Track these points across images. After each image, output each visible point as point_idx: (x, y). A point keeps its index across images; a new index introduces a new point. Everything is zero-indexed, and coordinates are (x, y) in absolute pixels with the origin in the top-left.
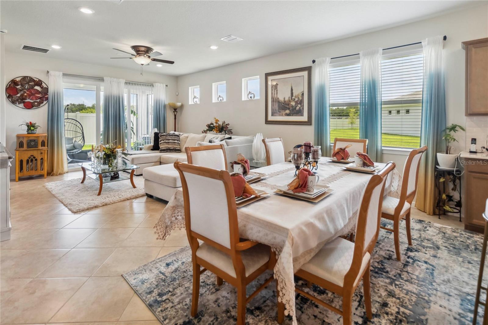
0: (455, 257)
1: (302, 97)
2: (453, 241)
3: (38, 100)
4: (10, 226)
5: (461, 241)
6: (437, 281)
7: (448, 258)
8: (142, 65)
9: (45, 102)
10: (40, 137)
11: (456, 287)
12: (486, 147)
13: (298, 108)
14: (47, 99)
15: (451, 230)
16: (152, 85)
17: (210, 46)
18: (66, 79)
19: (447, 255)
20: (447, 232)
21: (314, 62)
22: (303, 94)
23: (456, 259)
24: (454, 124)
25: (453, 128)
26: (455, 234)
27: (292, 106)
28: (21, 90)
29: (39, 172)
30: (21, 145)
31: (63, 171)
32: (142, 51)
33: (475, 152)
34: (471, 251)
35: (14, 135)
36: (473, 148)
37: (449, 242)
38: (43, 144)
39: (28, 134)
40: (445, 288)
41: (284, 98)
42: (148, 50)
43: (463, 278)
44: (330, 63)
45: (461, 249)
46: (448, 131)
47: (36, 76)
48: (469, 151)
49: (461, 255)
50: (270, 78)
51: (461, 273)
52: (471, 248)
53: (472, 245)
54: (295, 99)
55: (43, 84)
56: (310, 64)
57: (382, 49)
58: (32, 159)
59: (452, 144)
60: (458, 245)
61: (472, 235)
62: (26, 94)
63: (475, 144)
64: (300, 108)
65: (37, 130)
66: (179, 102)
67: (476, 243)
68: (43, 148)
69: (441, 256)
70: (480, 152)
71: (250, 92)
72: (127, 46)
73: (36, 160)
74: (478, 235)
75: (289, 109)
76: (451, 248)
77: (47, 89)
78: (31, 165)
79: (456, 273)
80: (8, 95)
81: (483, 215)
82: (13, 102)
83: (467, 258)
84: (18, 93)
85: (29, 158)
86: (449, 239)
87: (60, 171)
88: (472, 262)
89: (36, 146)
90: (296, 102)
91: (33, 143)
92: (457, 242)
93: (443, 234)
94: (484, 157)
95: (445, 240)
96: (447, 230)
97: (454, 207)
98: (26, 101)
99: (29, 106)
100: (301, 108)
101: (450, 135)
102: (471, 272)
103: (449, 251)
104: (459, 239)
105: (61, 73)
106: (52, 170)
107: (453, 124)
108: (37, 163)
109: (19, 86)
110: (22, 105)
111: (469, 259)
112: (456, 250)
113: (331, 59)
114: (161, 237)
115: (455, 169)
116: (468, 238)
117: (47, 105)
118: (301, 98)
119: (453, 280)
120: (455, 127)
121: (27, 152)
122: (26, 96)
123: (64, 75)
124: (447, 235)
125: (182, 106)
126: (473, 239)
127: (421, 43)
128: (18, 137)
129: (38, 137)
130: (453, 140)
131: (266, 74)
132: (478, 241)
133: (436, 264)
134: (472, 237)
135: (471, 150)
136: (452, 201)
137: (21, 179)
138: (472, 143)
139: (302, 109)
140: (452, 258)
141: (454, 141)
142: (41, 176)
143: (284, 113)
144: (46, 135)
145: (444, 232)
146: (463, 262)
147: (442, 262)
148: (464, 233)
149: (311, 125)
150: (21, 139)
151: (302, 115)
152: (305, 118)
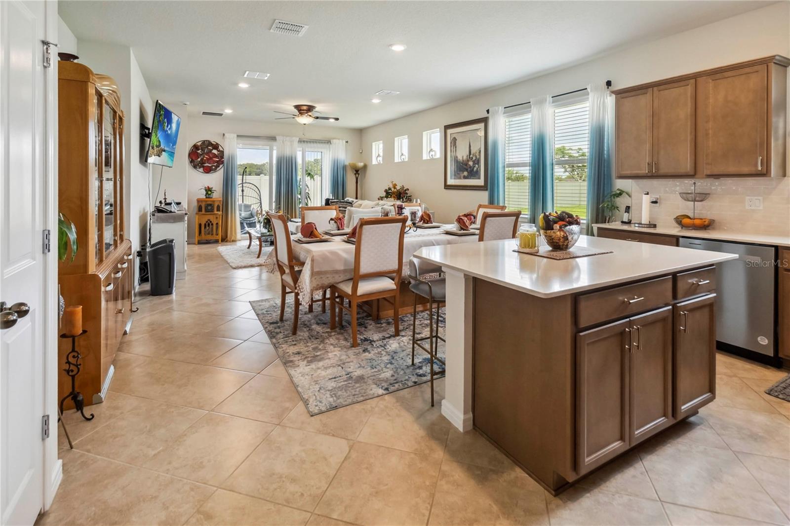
1: (479, 155)
3: (215, 164)
4: (186, 268)
8: (305, 124)
9: (221, 166)
10: (216, 202)
13: (475, 169)
14: (223, 163)
16: (328, 142)
17: (372, 100)
18: (241, 141)
21: (488, 111)
22: (480, 152)
25: (620, 194)
27: (470, 167)
28: (201, 155)
29: (215, 237)
30: (200, 209)
31: (236, 237)
32: (303, 110)
33: (627, 223)
35: (195, 199)
36: (627, 217)
38: (218, 210)
39: (206, 198)
41: (463, 157)
42: (310, 109)
44: (504, 114)
47: (214, 139)
50: (449, 131)
54: (472, 158)
55: (220, 148)
56: (485, 115)
57: (552, 96)
58: (209, 224)
62: (205, 158)
63: (628, 212)
64: (477, 169)
65: (214, 194)
66: (361, 162)
68: (218, 212)
71: (431, 150)
72: (289, 106)
73: (212, 224)
75: (467, 170)
77: (222, 152)
78: (208, 229)
80: (190, 160)
82: (195, 167)
84: (199, 158)
85: (207, 222)
87: (233, 238)
89: (212, 210)
90: (474, 162)
91: (209, 208)
98: (205, 165)
99: (208, 170)
105: (235, 136)
106: (227, 237)
107: (618, 189)
108: (212, 228)
109: (200, 151)
110: (201, 170)
113: (505, 108)
114: (270, 271)
117: (223, 169)
118: (478, 157)
121: (204, 216)
122: (205, 160)
123: (238, 136)
125: (365, 167)
127: (586, 89)
128: (199, 201)
129: (214, 201)
131: (445, 126)
135: (623, 220)
137: (200, 243)
138: (625, 212)
139: (479, 170)
142: (217, 242)
143: (462, 175)
144: (221, 199)
149: (487, 190)
150: (200, 204)
151: (479, 178)
152: (480, 182)
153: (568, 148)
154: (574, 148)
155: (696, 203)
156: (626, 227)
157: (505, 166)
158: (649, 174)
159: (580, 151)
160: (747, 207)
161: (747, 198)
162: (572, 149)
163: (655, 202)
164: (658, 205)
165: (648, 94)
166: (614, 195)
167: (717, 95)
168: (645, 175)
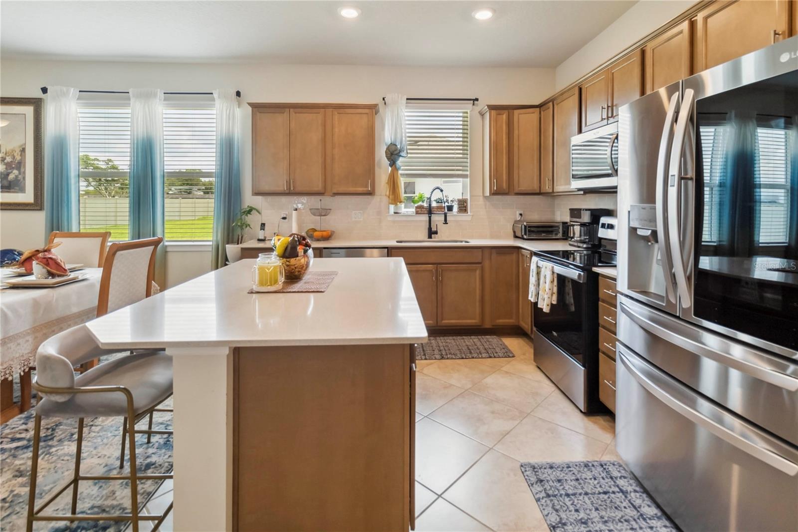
1: (21, 155)
12: (277, 233)
21: (45, 90)
22: (23, 150)
25: (250, 211)
33: (264, 240)
36: (262, 235)
44: (78, 99)
48: (257, 239)
54: (5, 159)
56: (38, 94)
57: (163, 92)
59: (245, 232)
63: (264, 230)
64: (17, 176)
70: (271, 239)
90: (8, 165)
100: (20, 177)
101: (245, 219)
107: (248, 207)
113: (80, 92)
118: (18, 158)
127: (212, 94)
130: (247, 225)
135: (260, 238)
138: (261, 230)
139: (22, 180)
149: (41, 209)
151: (22, 190)
152: (28, 196)
153: (93, 158)
154: (100, 158)
155: (322, 217)
156: (261, 245)
157: (80, 175)
158: (287, 192)
159: (110, 163)
161: (354, 212)
162: (98, 160)
163: (284, 218)
164: (286, 220)
165: (285, 114)
166: (244, 212)
167: (341, 126)
168: (283, 192)
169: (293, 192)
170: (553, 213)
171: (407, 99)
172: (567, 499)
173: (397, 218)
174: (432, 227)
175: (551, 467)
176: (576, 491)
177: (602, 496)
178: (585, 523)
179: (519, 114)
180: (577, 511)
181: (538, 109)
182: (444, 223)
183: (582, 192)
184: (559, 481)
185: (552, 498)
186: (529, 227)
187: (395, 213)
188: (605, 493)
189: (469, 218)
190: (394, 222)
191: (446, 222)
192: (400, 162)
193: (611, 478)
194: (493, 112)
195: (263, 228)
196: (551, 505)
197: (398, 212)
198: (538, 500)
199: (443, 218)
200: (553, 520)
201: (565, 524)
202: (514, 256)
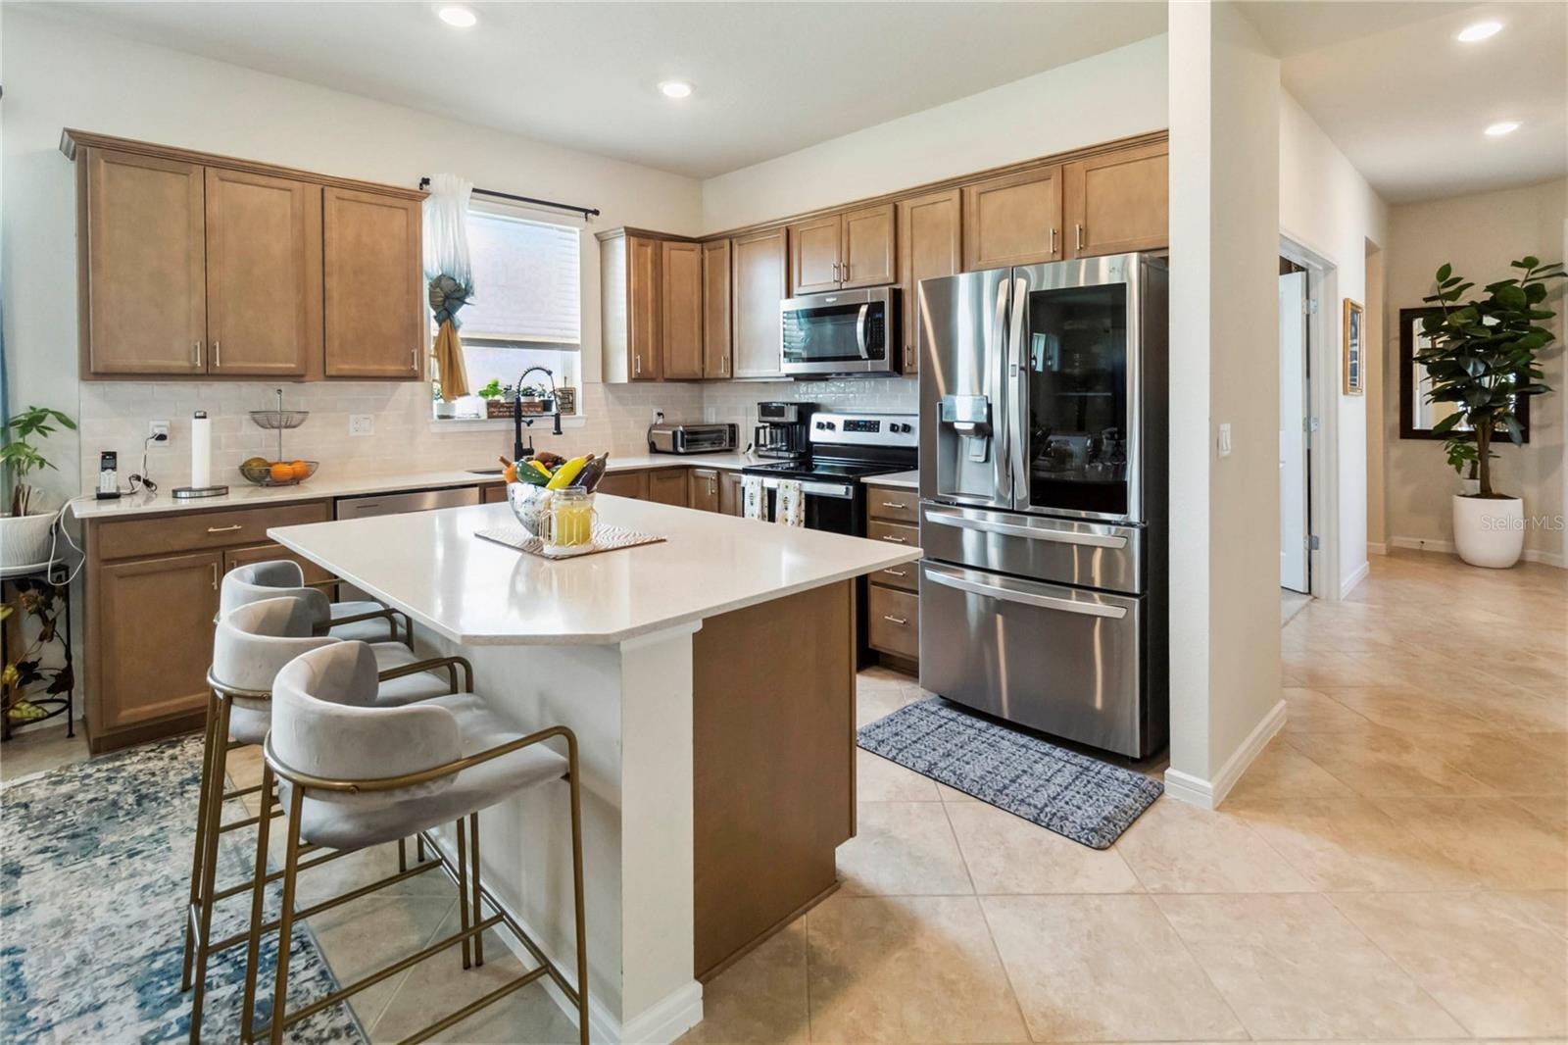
0: (85, 864)
2: (66, 817)
5: (91, 801)
6: (41, 994)
7: (60, 885)
11: (115, 960)
12: (143, 477)
15: (46, 781)
19: (56, 878)
20: (33, 795)
23: (88, 871)
24: (39, 407)
25: (35, 421)
26: (64, 789)
33: (114, 496)
34: (128, 813)
36: (109, 482)
37: (51, 826)
40: (79, 995)
43: (127, 916)
45: (96, 829)
46: (14, 432)
48: (94, 495)
49: (102, 844)
51: (115, 908)
52: (126, 807)
53: (126, 794)
59: (34, 479)
60: (87, 819)
61: (118, 764)
63: (114, 468)
67: (136, 782)
69: (35, 892)
70: (129, 491)
74: (137, 754)
76: (65, 843)
79: (101, 915)
81: (209, 679)
83: (123, 842)
86: (45, 817)
88: (140, 847)
92: (78, 812)
93: (22, 812)
94: (139, 506)
95: (34, 827)
96: (33, 791)
97: (49, 696)
101: (23, 444)
102: (145, 880)
103: (59, 856)
104: (80, 797)
107: (32, 408)
111: (128, 845)
112: (80, 842)
115: (50, 563)
116: (109, 779)
119: (97, 947)
120: (42, 418)
124: (36, 808)
126: (124, 774)
130: (38, 462)
132: (141, 771)
133: (23, 933)
134: (118, 770)
135: (102, 491)
136: (38, 677)
138: (104, 469)
140: (77, 874)
141: (42, 465)
145: (24, 800)
146: (114, 864)
147: (44, 913)
148: (90, 771)
155: (283, 431)
158: (201, 370)
160: (353, 433)
161: (352, 417)
163: (162, 437)
165: (191, 178)
167: (346, 227)
168: (188, 371)
169: (217, 371)
170: (701, 409)
171: (474, 190)
172: (918, 745)
173: (446, 427)
174: (522, 441)
175: (878, 727)
176: (918, 736)
177: (940, 730)
178: (949, 755)
179: (671, 249)
180: (934, 750)
181: (699, 246)
182: (554, 434)
183: (792, 379)
184: (897, 734)
185: (905, 750)
186: (688, 433)
187: (442, 417)
188: (941, 726)
189: (582, 423)
190: (443, 435)
191: (558, 431)
192: (461, 314)
193: (933, 713)
194: (633, 240)
195: (112, 465)
196: (910, 756)
197: (451, 414)
198: (893, 760)
199: (552, 424)
200: (922, 766)
201: (936, 764)
202: (682, 482)
